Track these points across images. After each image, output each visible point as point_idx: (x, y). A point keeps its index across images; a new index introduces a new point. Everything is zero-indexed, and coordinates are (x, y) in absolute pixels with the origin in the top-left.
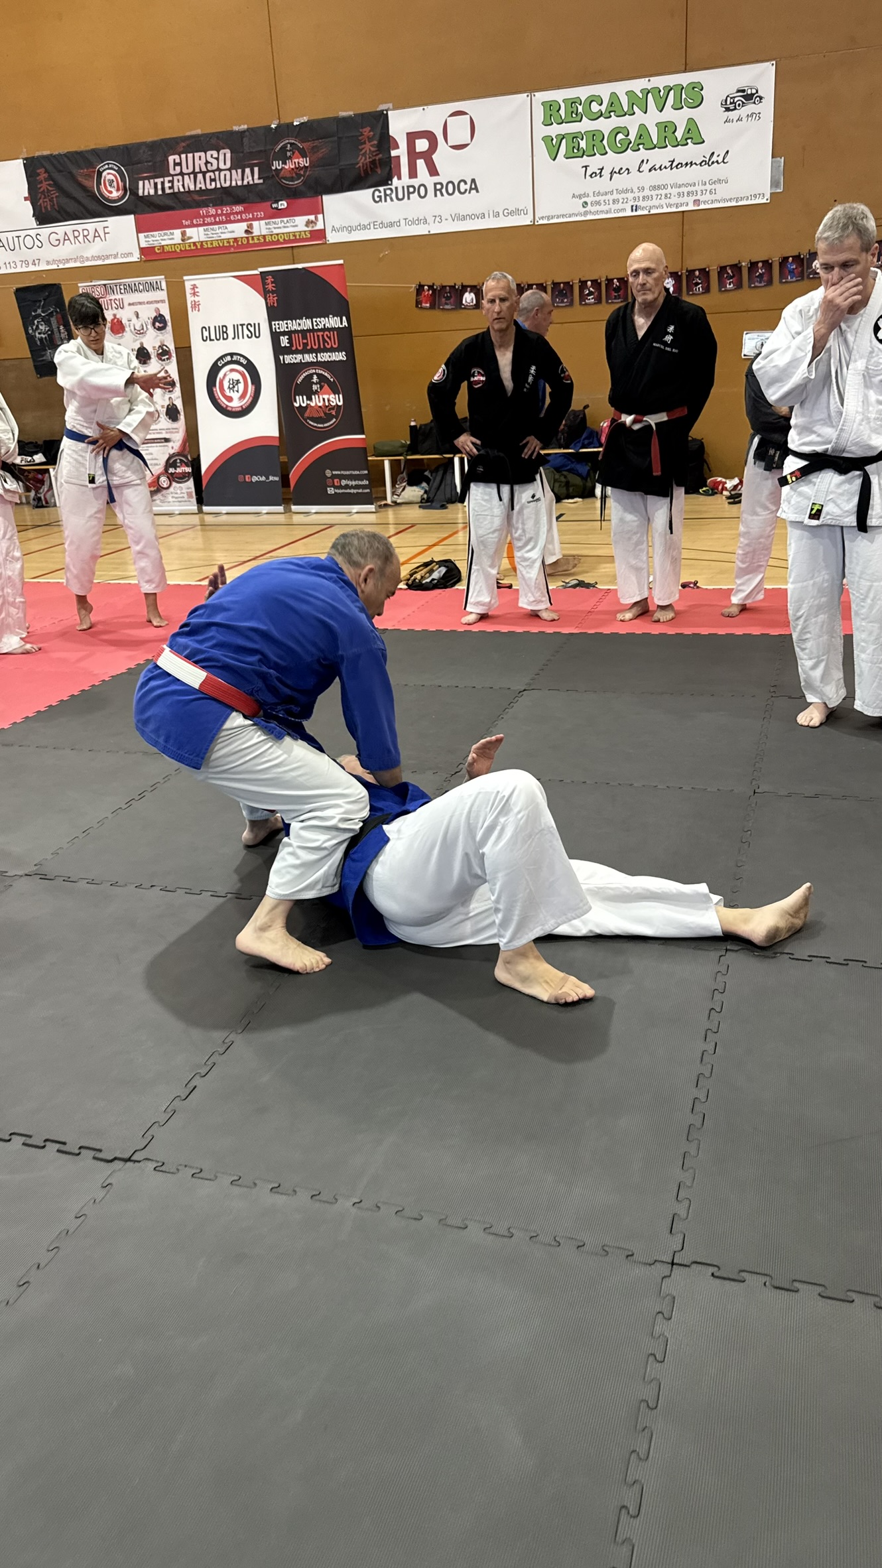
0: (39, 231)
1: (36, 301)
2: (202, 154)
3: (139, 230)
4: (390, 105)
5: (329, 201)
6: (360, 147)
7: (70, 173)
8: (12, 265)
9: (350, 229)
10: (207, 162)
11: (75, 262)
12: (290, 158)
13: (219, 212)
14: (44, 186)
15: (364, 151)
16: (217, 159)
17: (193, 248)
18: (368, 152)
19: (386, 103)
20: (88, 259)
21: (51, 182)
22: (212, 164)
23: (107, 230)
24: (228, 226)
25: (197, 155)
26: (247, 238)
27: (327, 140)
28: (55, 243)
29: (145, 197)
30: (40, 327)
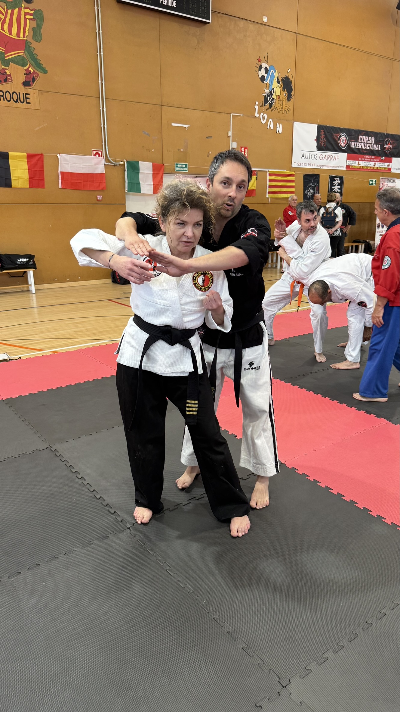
0: (317, 153)
1: (311, 180)
2: (368, 137)
3: (347, 160)
5: (394, 159)
7: (332, 135)
8: (305, 164)
9: (397, 169)
10: (368, 140)
11: (326, 167)
12: (387, 144)
13: (369, 157)
14: (323, 136)
16: (371, 140)
17: (360, 168)
20: (330, 167)
21: (325, 136)
22: (370, 141)
23: (338, 157)
24: (370, 162)
25: (366, 137)
26: (374, 167)
27: (396, 141)
28: (321, 159)
29: (352, 148)
30: (311, 191)
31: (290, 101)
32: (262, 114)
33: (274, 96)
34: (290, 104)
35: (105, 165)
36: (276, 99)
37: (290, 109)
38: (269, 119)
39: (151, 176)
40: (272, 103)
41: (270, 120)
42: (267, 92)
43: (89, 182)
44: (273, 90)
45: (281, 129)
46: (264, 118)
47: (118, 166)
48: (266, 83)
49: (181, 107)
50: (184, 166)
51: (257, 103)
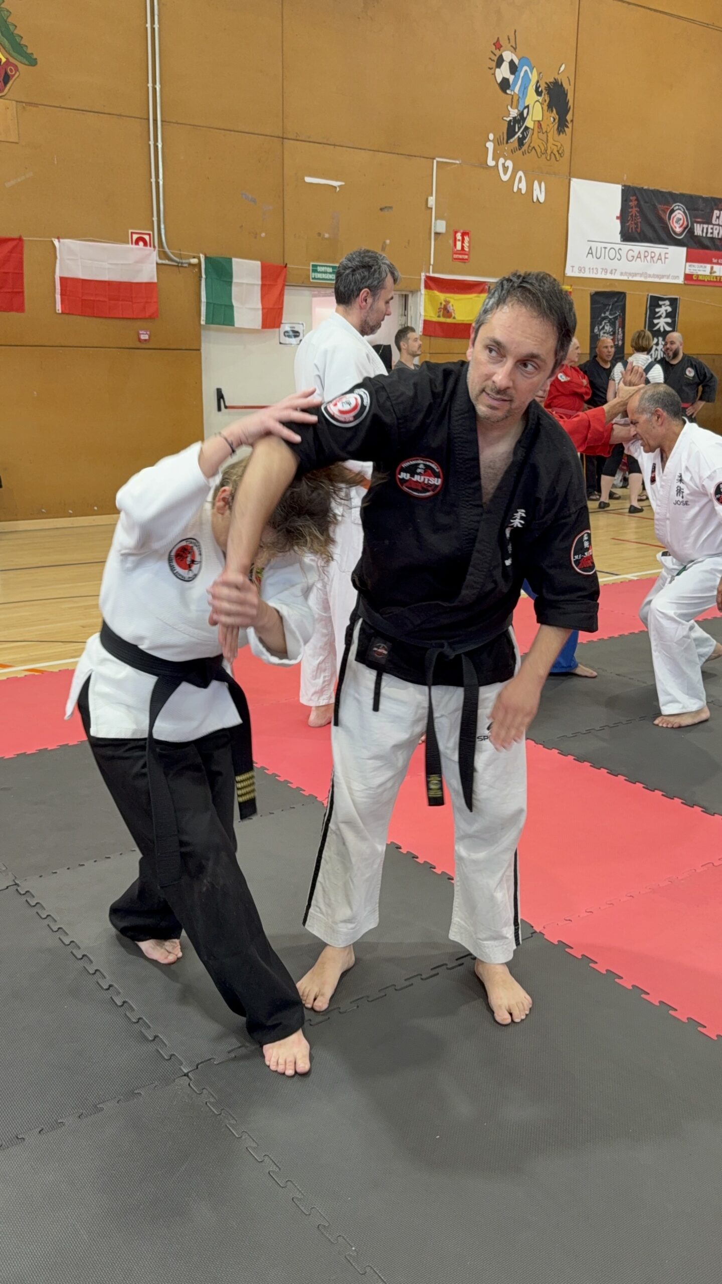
1: (606, 305)
3: (689, 259)
8: (595, 271)
11: (641, 276)
14: (634, 211)
17: (715, 280)
20: (650, 276)
21: (638, 210)
23: (667, 256)
28: (630, 258)
29: (697, 236)
30: (606, 327)
31: (564, 134)
32: (502, 160)
33: (529, 123)
34: (564, 139)
35: (157, 264)
36: (533, 130)
37: (563, 150)
38: (517, 172)
39: (257, 291)
40: (524, 138)
41: (520, 174)
42: (514, 113)
43: (123, 300)
44: (527, 110)
45: (544, 194)
46: (506, 169)
47: (186, 267)
48: (513, 93)
49: (325, 142)
51: (491, 136)
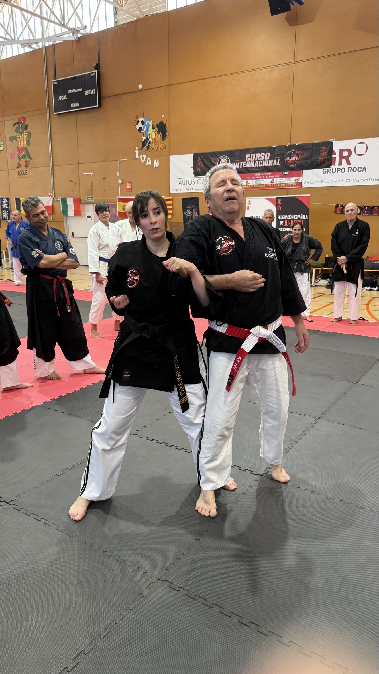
0: (194, 179)
1: (189, 203)
2: (259, 154)
4: (335, 139)
5: (305, 172)
6: (320, 154)
7: (209, 159)
8: (183, 190)
9: (312, 183)
10: (260, 157)
12: (292, 156)
13: (262, 175)
14: (200, 163)
15: (321, 155)
16: (265, 156)
17: (250, 187)
18: (323, 156)
19: (333, 138)
21: (202, 162)
22: (262, 158)
24: (264, 180)
25: (257, 154)
26: (271, 184)
27: (308, 151)
28: (199, 183)
30: (189, 212)
31: (166, 140)
32: (141, 155)
33: (150, 140)
34: (166, 142)
36: (152, 142)
37: (165, 146)
39: (73, 206)
40: (149, 146)
41: (149, 158)
42: (144, 138)
44: (149, 136)
45: (158, 164)
46: (143, 158)
47: (58, 201)
48: (143, 132)
49: (88, 162)
50: (91, 198)
51: (137, 148)
